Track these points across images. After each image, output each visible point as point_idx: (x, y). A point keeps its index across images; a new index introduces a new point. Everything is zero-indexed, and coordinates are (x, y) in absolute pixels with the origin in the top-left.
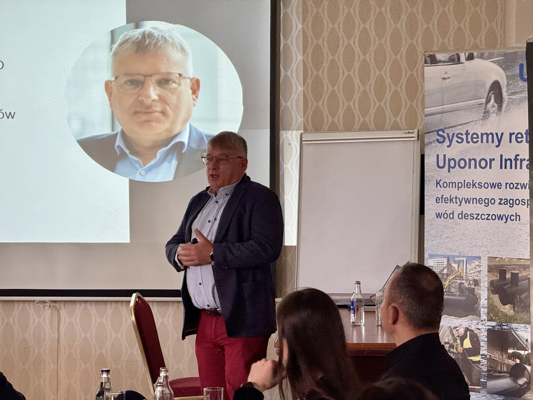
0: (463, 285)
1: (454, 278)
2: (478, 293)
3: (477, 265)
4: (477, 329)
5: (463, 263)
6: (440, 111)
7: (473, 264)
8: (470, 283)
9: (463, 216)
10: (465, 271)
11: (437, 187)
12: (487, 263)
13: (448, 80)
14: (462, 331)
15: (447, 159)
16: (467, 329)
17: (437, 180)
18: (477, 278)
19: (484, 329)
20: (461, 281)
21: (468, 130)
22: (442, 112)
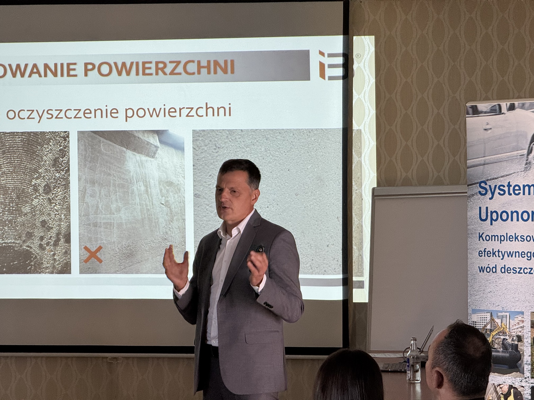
0: (507, 341)
1: (497, 334)
2: (521, 349)
3: (520, 321)
4: (521, 387)
5: (507, 319)
6: (482, 162)
7: (516, 319)
8: (513, 338)
9: (506, 270)
10: (508, 327)
11: (479, 240)
12: (530, 319)
13: (489, 131)
14: (506, 389)
15: (489, 212)
16: (511, 387)
17: (479, 233)
18: (520, 334)
19: (527, 387)
20: (504, 337)
21: (510, 182)
22: (484, 165)
